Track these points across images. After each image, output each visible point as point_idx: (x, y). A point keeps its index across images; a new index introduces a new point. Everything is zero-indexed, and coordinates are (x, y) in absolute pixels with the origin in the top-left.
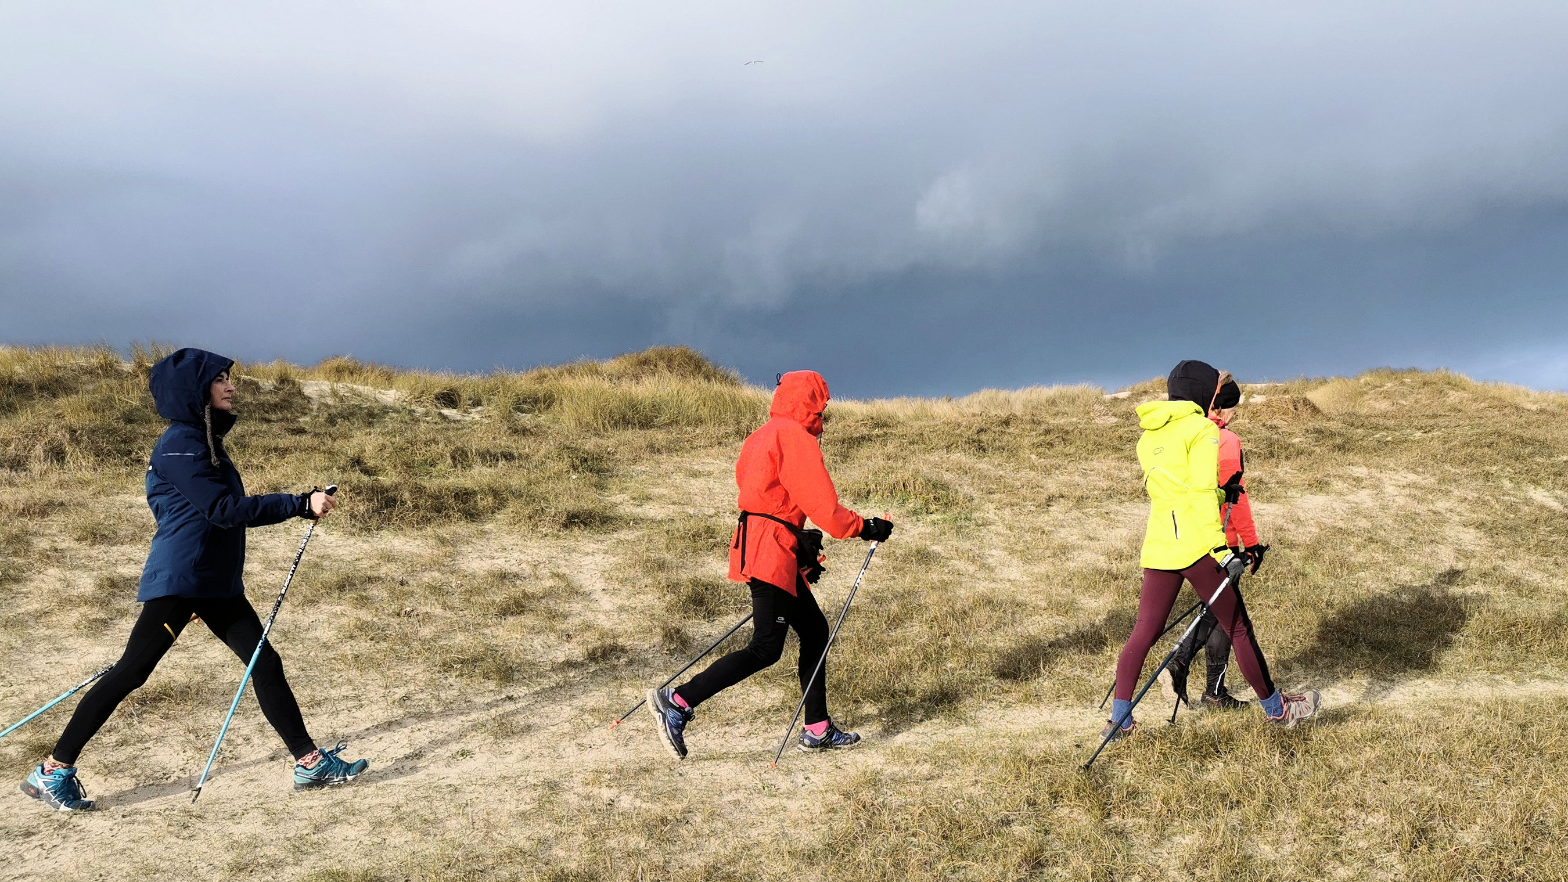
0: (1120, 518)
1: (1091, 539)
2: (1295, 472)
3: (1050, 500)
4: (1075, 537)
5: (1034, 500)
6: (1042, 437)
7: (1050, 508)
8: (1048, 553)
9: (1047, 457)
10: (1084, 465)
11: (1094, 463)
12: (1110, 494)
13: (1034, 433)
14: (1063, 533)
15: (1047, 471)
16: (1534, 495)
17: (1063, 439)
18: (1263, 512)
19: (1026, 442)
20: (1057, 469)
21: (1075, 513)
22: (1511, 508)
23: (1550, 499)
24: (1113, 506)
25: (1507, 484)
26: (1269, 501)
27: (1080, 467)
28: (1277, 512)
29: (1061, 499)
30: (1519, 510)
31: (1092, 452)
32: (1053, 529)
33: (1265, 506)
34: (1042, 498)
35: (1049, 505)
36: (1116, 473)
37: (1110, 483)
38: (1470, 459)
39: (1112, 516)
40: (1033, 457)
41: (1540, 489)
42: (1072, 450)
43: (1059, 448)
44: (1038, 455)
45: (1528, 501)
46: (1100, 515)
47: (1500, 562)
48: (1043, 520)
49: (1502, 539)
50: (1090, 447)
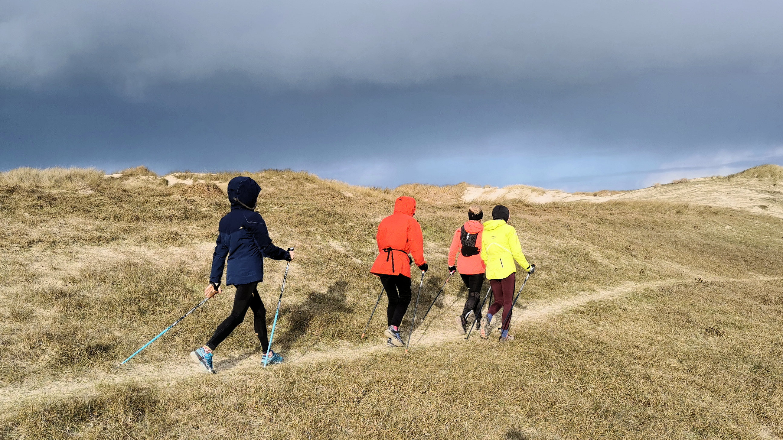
0: (79, 256)
1: (55, 269)
2: (199, 228)
3: (31, 244)
4: (44, 268)
5: (19, 243)
6: (35, 202)
7: (30, 249)
8: (22, 279)
9: (36, 214)
10: (62, 221)
11: (69, 219)
12: (75, 240)
13: (30, 199)
14: (36, 265)
15: (33, 224)
16: (332, 244)
17: (50, 203)
18: (174, 253)
19: (22, 204)
20: (41, 222)
21: (48, 252)
22: (319, 251)
23: (339, 247)
24: (76, 248)
25: (318, 237)
26: (179, 246)
27: (58, 222)
28: (183, 253)
29: (40, 243)
30: (323, 253)
31: (69, 212)
32: (30, 262)
33: (177, 249)
34: (25, 242)
35: (30, 247)
36: (81, 226)
37: (76, 233)
38: (301, 223)
39: (74, 254)
40: (26, 214)
41: (336, 241)
42: (55, 211)
43: (47, 209)
44: (30, 213)
45: (328, 248)
46: (66, 254)
47: (307, 283)
48: (22, 257)
49: (310, 269)
50: (68, 209)
